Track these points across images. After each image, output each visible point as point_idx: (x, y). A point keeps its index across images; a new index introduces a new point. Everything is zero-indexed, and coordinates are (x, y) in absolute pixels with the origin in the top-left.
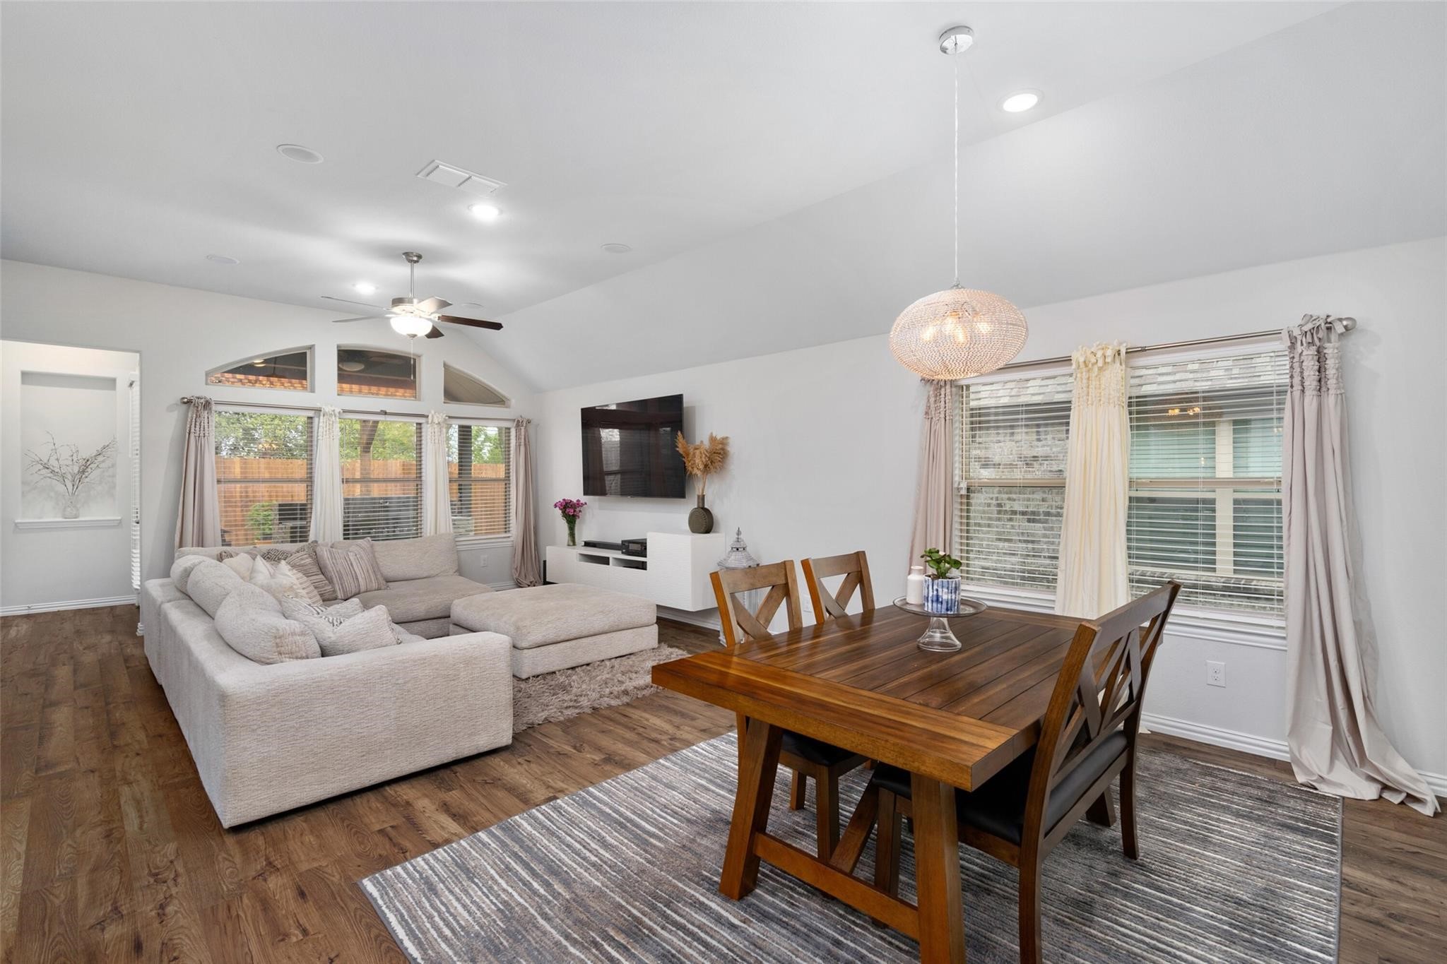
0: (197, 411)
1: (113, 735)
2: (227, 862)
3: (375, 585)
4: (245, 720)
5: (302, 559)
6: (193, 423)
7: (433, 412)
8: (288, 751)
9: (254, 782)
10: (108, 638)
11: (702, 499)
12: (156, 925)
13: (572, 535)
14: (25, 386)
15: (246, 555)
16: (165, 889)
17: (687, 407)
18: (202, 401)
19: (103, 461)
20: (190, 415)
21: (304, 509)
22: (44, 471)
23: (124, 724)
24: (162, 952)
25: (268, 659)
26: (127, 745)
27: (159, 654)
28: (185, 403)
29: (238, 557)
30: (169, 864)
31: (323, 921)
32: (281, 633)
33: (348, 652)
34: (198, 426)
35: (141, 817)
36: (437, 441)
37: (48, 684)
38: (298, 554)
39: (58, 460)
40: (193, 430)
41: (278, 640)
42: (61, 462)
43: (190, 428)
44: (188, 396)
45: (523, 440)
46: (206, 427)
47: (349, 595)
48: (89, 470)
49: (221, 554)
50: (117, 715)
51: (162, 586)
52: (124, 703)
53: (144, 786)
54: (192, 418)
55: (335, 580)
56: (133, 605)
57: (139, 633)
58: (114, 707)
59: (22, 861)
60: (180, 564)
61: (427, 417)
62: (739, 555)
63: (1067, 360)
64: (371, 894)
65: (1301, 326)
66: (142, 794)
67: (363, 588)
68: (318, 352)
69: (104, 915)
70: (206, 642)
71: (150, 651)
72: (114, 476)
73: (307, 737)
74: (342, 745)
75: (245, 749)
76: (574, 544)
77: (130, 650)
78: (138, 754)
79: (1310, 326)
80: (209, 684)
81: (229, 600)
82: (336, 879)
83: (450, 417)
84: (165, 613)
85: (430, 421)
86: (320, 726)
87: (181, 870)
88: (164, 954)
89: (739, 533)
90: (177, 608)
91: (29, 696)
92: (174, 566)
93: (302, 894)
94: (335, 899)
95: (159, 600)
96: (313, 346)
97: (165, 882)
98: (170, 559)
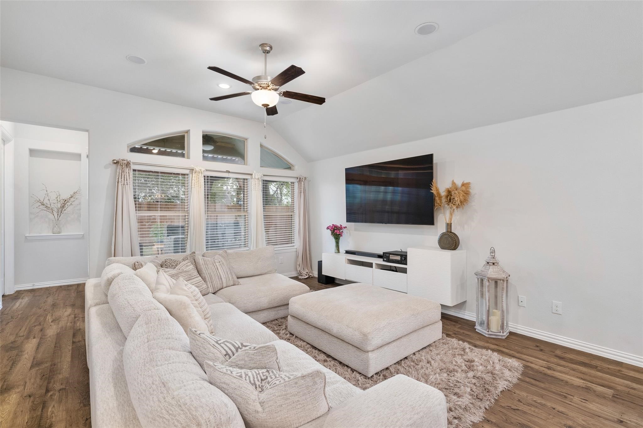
0: (122, 168)
3: (232, 283)
6: (120, 176)
7: (255, 172)
17: (436, 163)
20: (118, 171)
22: (42, 207)
28: (115, 163)
34: (123, 178)
36: (257, 190)
40: (120, 181)
43: (119, 179)
44: (117, 159)
45: (302, 190)
46: (128, 178)
47: (217, 290)
48: (66, 206)
55: (207, 279)
61: (252, 175)
67: (225, 285)
68: (192, 133)
72: (80, 209)
76: (339, 252)
83: (264, 175)
85: (253, 177)
96: (189, 130)
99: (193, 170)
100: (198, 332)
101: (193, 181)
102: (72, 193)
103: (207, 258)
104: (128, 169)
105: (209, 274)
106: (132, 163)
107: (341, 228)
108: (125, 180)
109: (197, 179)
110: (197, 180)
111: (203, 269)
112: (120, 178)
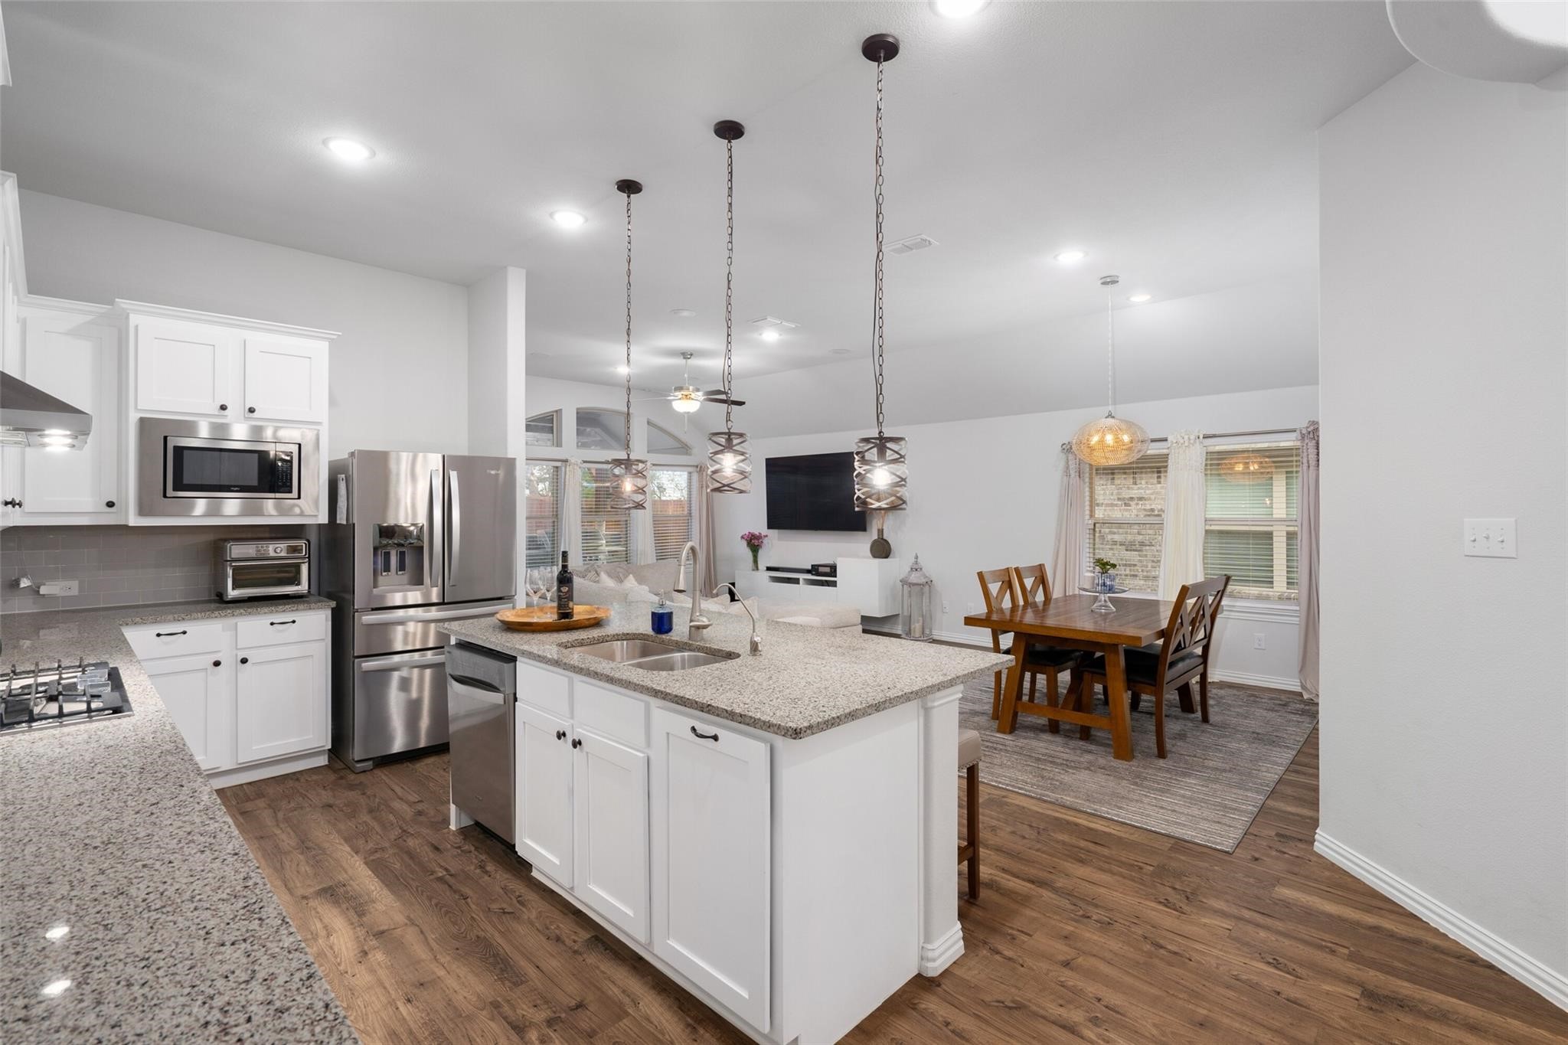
11: (881, 532)
13: (755, 561)
62: (917, 574)
63: (1165, 440)
65: (1307, 427)
79: (1312, 428)
89: (917, 557)
107: (758, 537)
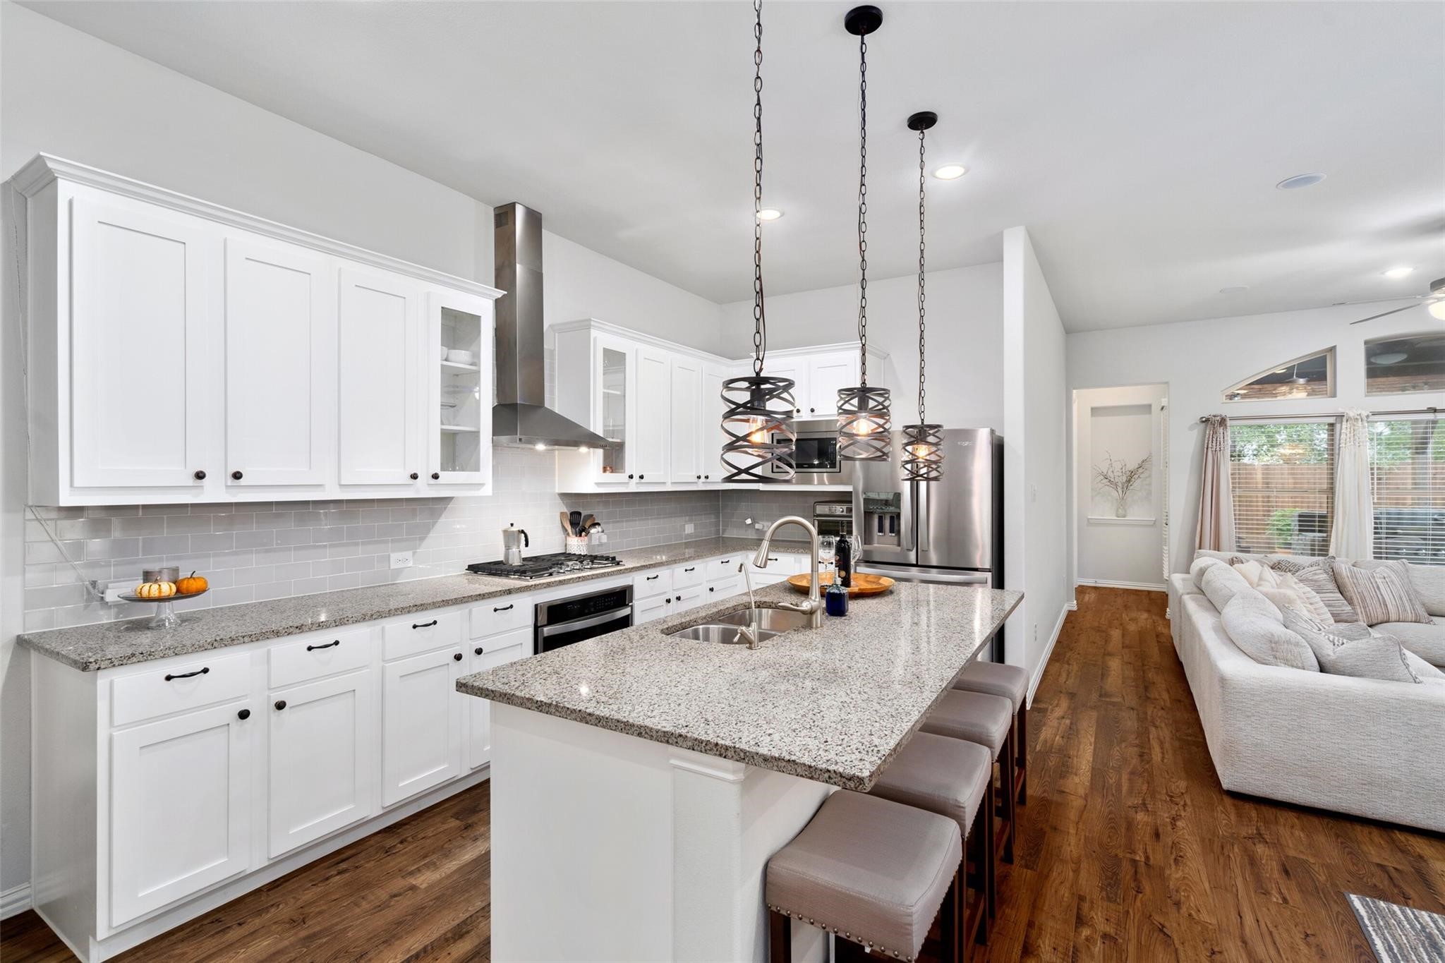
1: (1146, 688)
2: (1223, 815)
4: (1241, 705)
5: (1316, 574)
6: (1211, 439)
8: (1280, 747)
9: (1249, 761)
10: (1145, 615)
12: (1169, 828)
14: (1093, 418)
15: (1256, 563)
16: (1177, 809)
18: (1218, 418)
19: (1143, 473)
20: (1208, 432)
21: (1324, 522)
22: (1105, 481)
23: (1154, 683)
24: (1172, 848)
25: (1264, 660)
26: (1156, 699)
27: (1180, 636)
28: (1203, 422)
29: (1248, 564)
30: (1180, 794)
31: (1303, 902)
32: (1277, 639)
33: (1350, 675)
34: (1214, 442)
35: (1163, 753)
37: (1107, 640)
38: (1311, 569)
39: (1113, 472)
40: (1210, 446)
41: (1273, 645)
42: (1115, 474)
43: (1208, 443)
48: (1133, 479)
49: (1232, 559)
50: (1150, 675)
51: (1184, 580)
52: (1155, 668)
53: (1166, 733)
54: (1209, 434)
55: (1355, 602)
56: (1164, 592)
57: (1167, 616)
58: (1148, 669)
59: (1092, 747)
60: (1198, 563)
64: (1357, 910)
66: (1164, 738)
69: (1137, 804)
70: (1213, 633)
71: (1174, 632)
72: (1150, 484)
73: (1299, 742)
74: (1338, 763)
75: (1240, 729)
77: (1160, 629)
78: (1162, 709)
80: (1213, 667)
81: (1233, 601)
82: (1322, 878)
84: (1184, 603)
86: (1314, 736)
87: (1189, 802)
88: (1174, 850)
90: (1193, 600)
91: (1096, 645)
92: (1193, 564)
93: (1287, 872)
94: (1319, 893)
95: (1181, 591)
97: (1177, 805)
98: (1191, 559)
99: (1344, 416)
100: (1291, 608)
101: (1342, 436)
102: (1140, 462)
103: (1358, 569)
104: (1222, 428)
105: (1359, 593)
106: (1228, 419)
108: (1218, 444)
109: (1352, 431)
110: (1352, 434)
111: (1349, 584)
112: (1210, 442)
